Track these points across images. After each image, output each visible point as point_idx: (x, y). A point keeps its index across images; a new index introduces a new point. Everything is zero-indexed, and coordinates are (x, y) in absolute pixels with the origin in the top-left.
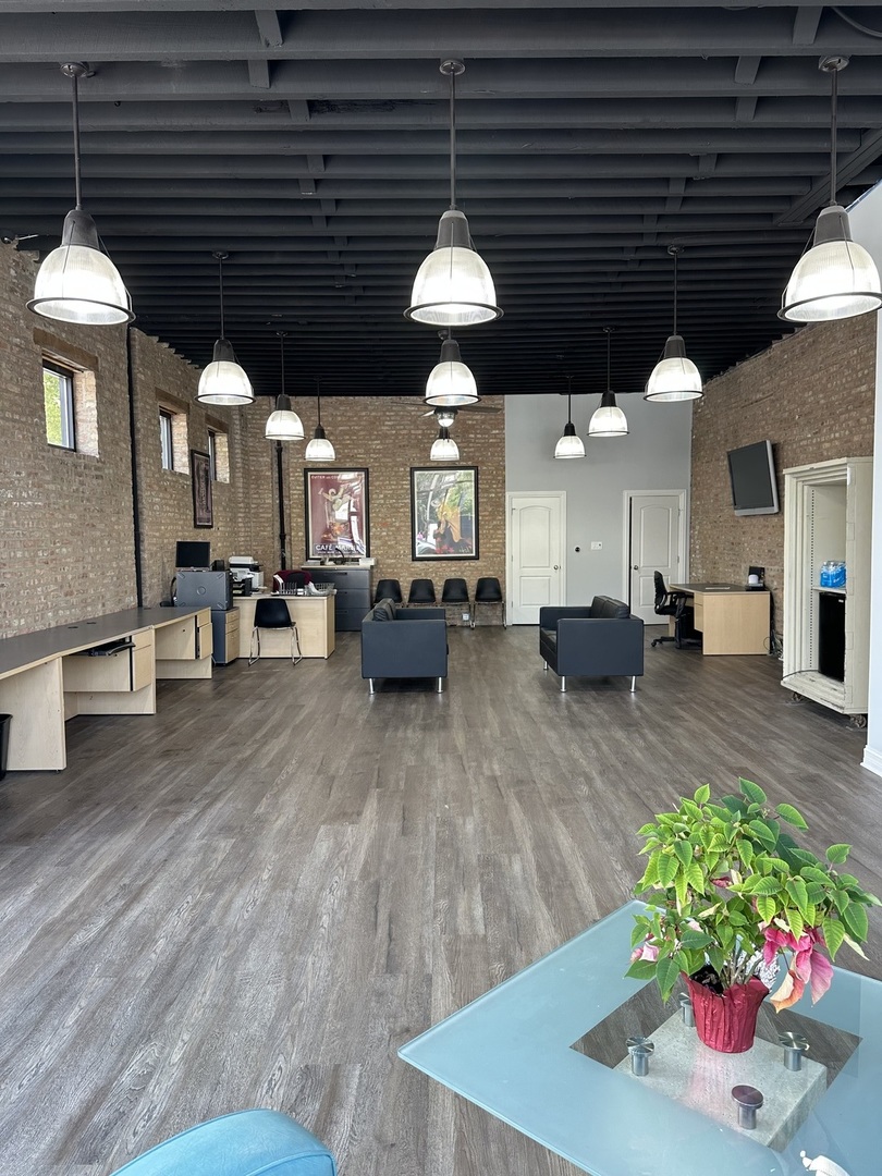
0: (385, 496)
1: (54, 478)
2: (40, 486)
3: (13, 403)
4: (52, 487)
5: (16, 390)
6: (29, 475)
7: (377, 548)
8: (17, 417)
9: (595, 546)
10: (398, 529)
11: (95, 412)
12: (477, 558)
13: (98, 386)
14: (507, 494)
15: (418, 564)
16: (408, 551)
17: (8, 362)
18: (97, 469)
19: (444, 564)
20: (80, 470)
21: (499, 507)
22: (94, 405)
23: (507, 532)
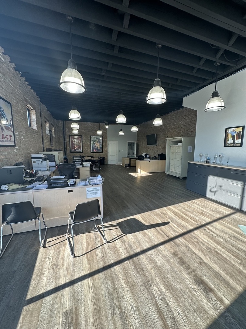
0: (85, 141)
1: (30, 134)
2: (28, 136)
3: (22, 115)
4: (29, 136)
5: (22, 112)
6: (26, 133)
7: (84, 150)
8: (23, 118)
9: (122, 150)
10: (88, 147)
11: (36, 120)
12: (102, 152)
13: (36, 114)
14: (108, 141)
15: (92, 153)
16: (90, 151)
17: (20, 104)
18: (37, 132)
19: (97, 153)
20: (34, 132)
21: (106, 143)
22: (35, 118)
23: (108, 148)
